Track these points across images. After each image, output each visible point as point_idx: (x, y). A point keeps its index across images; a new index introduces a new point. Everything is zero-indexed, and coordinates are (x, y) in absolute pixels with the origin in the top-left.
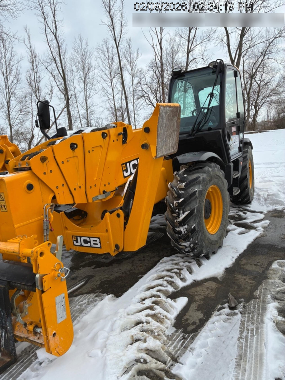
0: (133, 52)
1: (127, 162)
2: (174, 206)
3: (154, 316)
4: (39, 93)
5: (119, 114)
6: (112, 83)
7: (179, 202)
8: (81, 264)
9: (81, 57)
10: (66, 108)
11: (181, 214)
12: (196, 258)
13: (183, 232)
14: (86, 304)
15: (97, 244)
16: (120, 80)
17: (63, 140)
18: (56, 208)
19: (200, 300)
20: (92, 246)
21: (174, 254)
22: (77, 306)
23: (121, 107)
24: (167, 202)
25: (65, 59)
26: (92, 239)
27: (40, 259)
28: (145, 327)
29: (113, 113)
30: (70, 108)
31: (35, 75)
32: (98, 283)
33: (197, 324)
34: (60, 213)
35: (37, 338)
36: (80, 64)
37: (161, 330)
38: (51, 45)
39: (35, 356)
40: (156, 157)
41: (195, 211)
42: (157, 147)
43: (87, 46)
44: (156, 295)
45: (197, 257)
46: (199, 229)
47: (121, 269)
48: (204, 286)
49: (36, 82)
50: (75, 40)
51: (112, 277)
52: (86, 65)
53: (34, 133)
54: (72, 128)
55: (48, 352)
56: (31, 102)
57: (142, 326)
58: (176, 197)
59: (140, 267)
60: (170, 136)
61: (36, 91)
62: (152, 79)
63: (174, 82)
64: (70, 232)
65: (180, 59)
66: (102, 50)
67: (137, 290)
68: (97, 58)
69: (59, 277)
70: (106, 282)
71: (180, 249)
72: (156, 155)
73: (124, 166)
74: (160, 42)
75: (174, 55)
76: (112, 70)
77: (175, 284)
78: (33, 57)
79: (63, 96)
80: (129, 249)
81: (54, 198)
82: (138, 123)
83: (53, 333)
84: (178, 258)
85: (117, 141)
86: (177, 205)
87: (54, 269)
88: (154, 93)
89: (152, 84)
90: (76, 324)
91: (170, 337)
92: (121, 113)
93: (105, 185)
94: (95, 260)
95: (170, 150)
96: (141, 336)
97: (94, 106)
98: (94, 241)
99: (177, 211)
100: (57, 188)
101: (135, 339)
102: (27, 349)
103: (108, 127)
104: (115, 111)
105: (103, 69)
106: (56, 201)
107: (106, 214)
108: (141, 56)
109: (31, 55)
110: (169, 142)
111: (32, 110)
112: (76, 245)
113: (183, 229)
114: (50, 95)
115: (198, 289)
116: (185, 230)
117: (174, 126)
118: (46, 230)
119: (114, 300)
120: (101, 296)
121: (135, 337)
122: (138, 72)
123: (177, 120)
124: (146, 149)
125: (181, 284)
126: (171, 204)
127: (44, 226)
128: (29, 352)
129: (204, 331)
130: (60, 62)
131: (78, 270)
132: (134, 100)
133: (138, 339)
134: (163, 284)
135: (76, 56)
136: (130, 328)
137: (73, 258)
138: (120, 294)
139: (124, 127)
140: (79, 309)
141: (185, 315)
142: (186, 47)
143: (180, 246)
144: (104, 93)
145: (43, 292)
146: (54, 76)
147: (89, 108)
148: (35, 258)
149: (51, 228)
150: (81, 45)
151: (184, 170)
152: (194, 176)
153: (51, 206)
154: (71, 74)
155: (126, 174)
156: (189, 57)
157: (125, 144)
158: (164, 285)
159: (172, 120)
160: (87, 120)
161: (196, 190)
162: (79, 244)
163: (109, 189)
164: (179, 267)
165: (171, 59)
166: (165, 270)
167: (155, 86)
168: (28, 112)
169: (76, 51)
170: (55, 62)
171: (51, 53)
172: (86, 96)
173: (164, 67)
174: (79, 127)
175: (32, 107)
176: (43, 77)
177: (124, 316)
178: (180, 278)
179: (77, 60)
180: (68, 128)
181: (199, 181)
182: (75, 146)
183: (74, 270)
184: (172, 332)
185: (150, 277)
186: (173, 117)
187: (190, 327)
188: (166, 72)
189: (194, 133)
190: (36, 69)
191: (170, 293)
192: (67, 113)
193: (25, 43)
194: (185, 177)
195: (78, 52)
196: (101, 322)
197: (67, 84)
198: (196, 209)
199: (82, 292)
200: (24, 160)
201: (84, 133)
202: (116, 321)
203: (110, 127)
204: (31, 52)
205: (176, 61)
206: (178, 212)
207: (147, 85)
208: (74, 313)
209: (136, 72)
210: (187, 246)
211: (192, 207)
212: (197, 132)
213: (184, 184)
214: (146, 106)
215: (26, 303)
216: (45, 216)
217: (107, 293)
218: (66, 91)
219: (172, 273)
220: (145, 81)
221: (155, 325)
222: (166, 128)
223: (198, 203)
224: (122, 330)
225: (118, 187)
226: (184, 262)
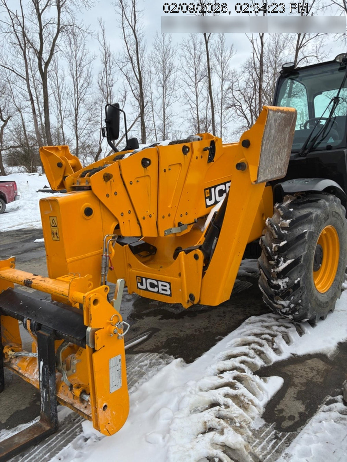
0: (226, 49)
1: (212, 187)
2: (273, 250)
3: (235, 398)
4: (110, 99)
5: (202, 126)
6: (196, 88)
7: (279, 246)
8: (145, 312)
9: (162, 56)
10: (140, 118)
11: (281, 263)
12: (295, 323)
13: (282, 287)
14: (147, 366)
15: (166, 290)
16: (207, 85)
17: (133, 153)
18: (119, 239)
19: (302, 384)
20: (160, 292)
21: (265, 313)
22: (136, 368)
23: (206, 118)
24: (263, 244)
25: (143, 58)
26: (160, 283)
27: (93, 308)
28: (223, 412)
29: (195, 126)
30: (145, 117)
31: (108, 78)
32: (164, 339)
33: (296, 420)
34: (124, 246)
35: (83, 406)
36: (160, 64)
37: (245, 421)
38: (128, 41)
39: (80, 427)
40: (256, 182)
41: (302, 259)
42: (259, 167)
43: (170, 42)
44: (239, 367)
45: (297, 322)
46: (304, 285)
47: (194, 325)
48: (307, 364)
49: (108, 86)
50: (157, 34)
51: (182, 334)
52: (168, 65)
53: (102, 146)
54: (145, 142)
55: (95, 428)
56: (100, 109)
57: (219, 410)
58: (276, 238)
59: (219, 325)
60: (278, 153)
61: (108, 97)
62: (247, 83)
63: (284, 81)
64: (134, 271)
65: (286, 58)
66: (187, 47)
67: (214, 357)
68: (181, 57)
69: (115, 334)
70: (174, 340)
71: (275, 308)
72: (256, 179)
73: (207, 192)
74: (261, 35)
75: (279, 52)
76: (198, 72)
77: (266, 355)
78: (107, 56)
79: (137, 103)
80: (207, 302)
81: (118, 227)
82: (225, 139)
83: (104, 405)
84: (270, 320)
85: (202, 158)
86: (276, 249)
87: (110, 323)
88: (248, 102)
89: (247, 89)
90: (133, 392)
91: (256, 432)
92: (204, 125)
93: (181, 216)
94: (162, 308)
95: (276, 173)
96: (217, 425)
97: (172, 116)
98: (162, 285)
99: (276, 257)
100: (122, 216)
101: (208, 427)
102: (72, 416)
103: (190, 139)
104: (198, 122)
105: (187, 70)
106: (120, 231)
107: (180, 253)
108: (235, 54)
109: (104, 53)
110: (276, 162)
111: (101, 119)
112: (140, 289)
113: (283, 283)
114: (122, 101)
115: (299, 367)
116: (285, 284)
117: (285, 140)
118: (105, 268)
119: (183, 366)
120: (166, 358)
121: (209, 425)
122: (231, 74)
123: (291, 132)
124: (243, 170)
125: (274, 358)
126: (268, 248)
127: (102, 263)
128: (74, 420)
129: (306, 431)
130: (136, 62)
131: (140, 319)
132: (221, 109)
133: (212, 427)
134: (249, 353)
135: (156, 55)
136: (202, 410)
137: (135, 302)
138: (191, 358)
139: (212, 140)
140: (138, 371)
141: (278, 403)
142: (296, 42)
143: (275, 305)
144: (186, 101)
145: (94, 351)
146: (128, 79)
147: (167, 118)
148: (88, 306)
149: (111, 266)
150: (163, 41)
151: (289, 202)
152: (304, 212)
153: (113, 237)
154: (149, 77)
155: (209, 203)
156: (298, 55)
157: (212, 163)
158: (251, 355)
159: (283, 131)
160: (164, 133)
161: (305, 231)
162: (144, 287)
163: (186, 220)
164: (272, 333)
165: (274, 57)
166: (252, 333)
167: (250, 92)
168: (97, 122)
169: (157, 48)
170: (132, 62)
171: (127, 51)
172: (164, 104)
173: (264, 68)
174: (153, 141)
175: (102, 115)
176: (116, 80)
177: (195, 391)
178: (272, 348)
179: (157, 59)
180: (141, 142)
181: (311, 218)
182: (148, 162)
183: (136, 318)
184: (260, 426)
185: (232, 341)
186: (285, 126)
187: (285, 422)
188: (266, 74)
189: (306, 152)
190: (109, 71)
191: (259, 368)
192: (140, 123)
193: (99, 39)
194: (291, 212)
195: (159, 50)
196: (165, 394)
197: (143, 89)
198: (304, 257)
199: (143, 349)
200: (84, 176)
201: (161, 146)
202: (184, 397)
203: (194, 140)
204: (105, 50)
205: (281, 60)
206: (276, 260)
207: (240, 90)
208: (132, 376)
209: (227, 74)
210: (286, 305)
211: (297, 254)
212: (310, 152)
213: (289, 221)
214: (236, 117)
215: (74, 358)
216: (104, 249)
217: (174, 356)
218: (141, 97)
219: (262, 339)
220: (237, 86)
221: (237, 412)
222: (274, 141)
223: (306, 250)
224: (192, 411)
225: (198, 219)
226: (279, 326)
